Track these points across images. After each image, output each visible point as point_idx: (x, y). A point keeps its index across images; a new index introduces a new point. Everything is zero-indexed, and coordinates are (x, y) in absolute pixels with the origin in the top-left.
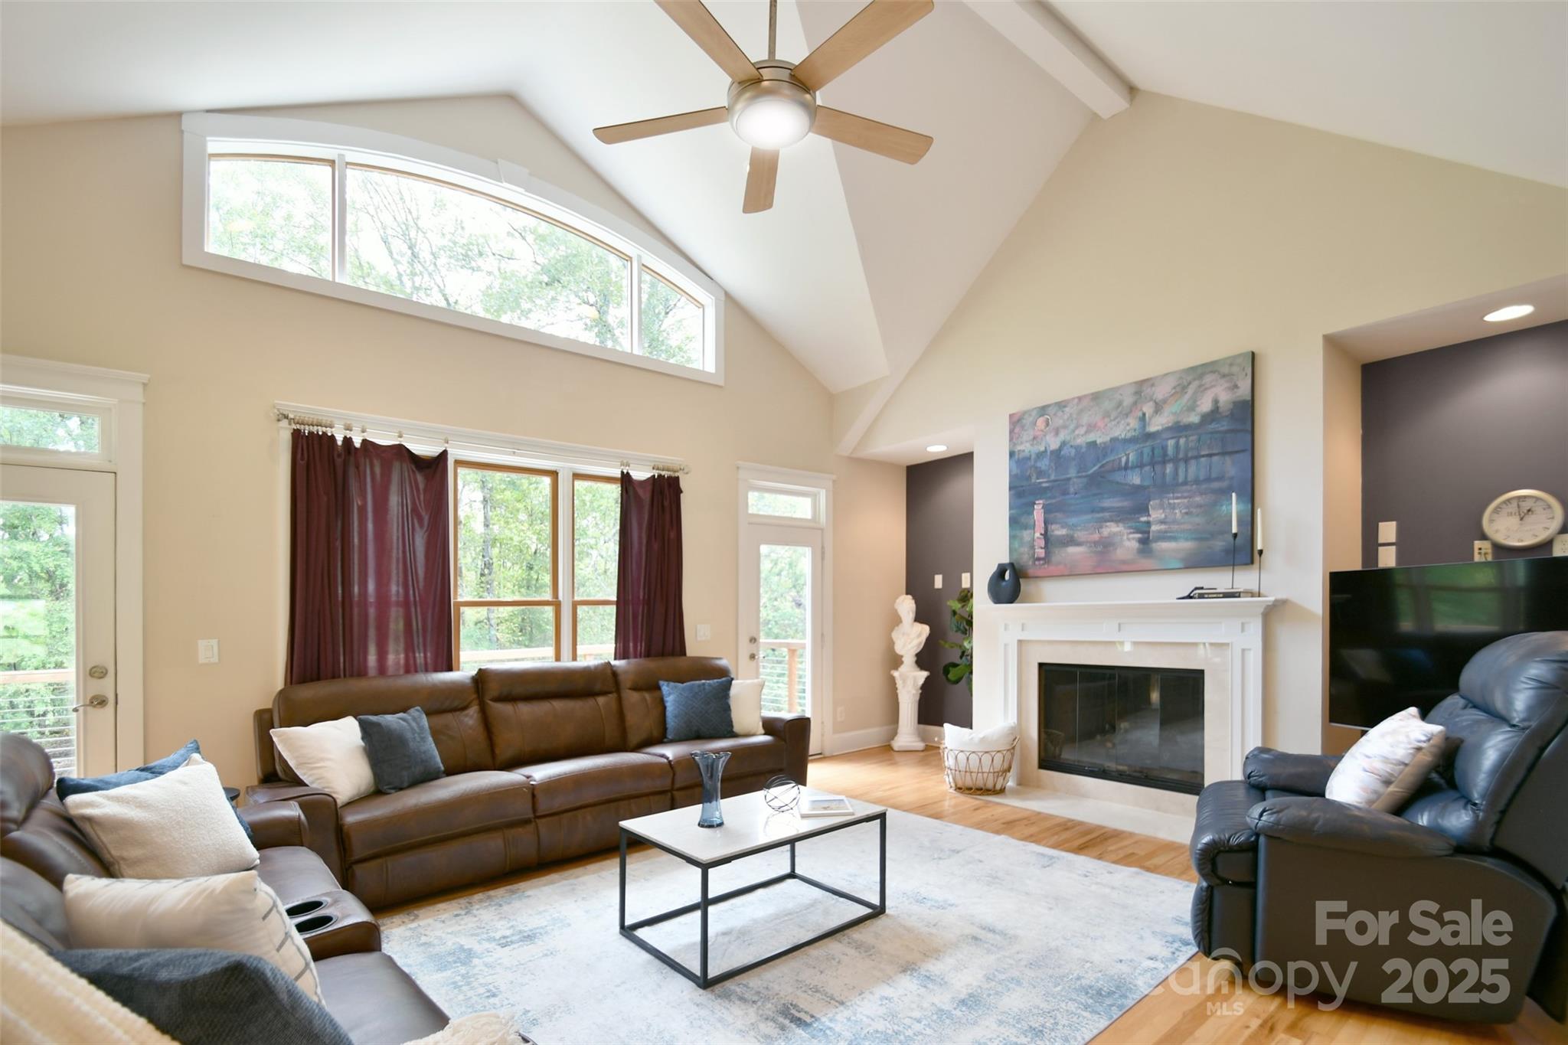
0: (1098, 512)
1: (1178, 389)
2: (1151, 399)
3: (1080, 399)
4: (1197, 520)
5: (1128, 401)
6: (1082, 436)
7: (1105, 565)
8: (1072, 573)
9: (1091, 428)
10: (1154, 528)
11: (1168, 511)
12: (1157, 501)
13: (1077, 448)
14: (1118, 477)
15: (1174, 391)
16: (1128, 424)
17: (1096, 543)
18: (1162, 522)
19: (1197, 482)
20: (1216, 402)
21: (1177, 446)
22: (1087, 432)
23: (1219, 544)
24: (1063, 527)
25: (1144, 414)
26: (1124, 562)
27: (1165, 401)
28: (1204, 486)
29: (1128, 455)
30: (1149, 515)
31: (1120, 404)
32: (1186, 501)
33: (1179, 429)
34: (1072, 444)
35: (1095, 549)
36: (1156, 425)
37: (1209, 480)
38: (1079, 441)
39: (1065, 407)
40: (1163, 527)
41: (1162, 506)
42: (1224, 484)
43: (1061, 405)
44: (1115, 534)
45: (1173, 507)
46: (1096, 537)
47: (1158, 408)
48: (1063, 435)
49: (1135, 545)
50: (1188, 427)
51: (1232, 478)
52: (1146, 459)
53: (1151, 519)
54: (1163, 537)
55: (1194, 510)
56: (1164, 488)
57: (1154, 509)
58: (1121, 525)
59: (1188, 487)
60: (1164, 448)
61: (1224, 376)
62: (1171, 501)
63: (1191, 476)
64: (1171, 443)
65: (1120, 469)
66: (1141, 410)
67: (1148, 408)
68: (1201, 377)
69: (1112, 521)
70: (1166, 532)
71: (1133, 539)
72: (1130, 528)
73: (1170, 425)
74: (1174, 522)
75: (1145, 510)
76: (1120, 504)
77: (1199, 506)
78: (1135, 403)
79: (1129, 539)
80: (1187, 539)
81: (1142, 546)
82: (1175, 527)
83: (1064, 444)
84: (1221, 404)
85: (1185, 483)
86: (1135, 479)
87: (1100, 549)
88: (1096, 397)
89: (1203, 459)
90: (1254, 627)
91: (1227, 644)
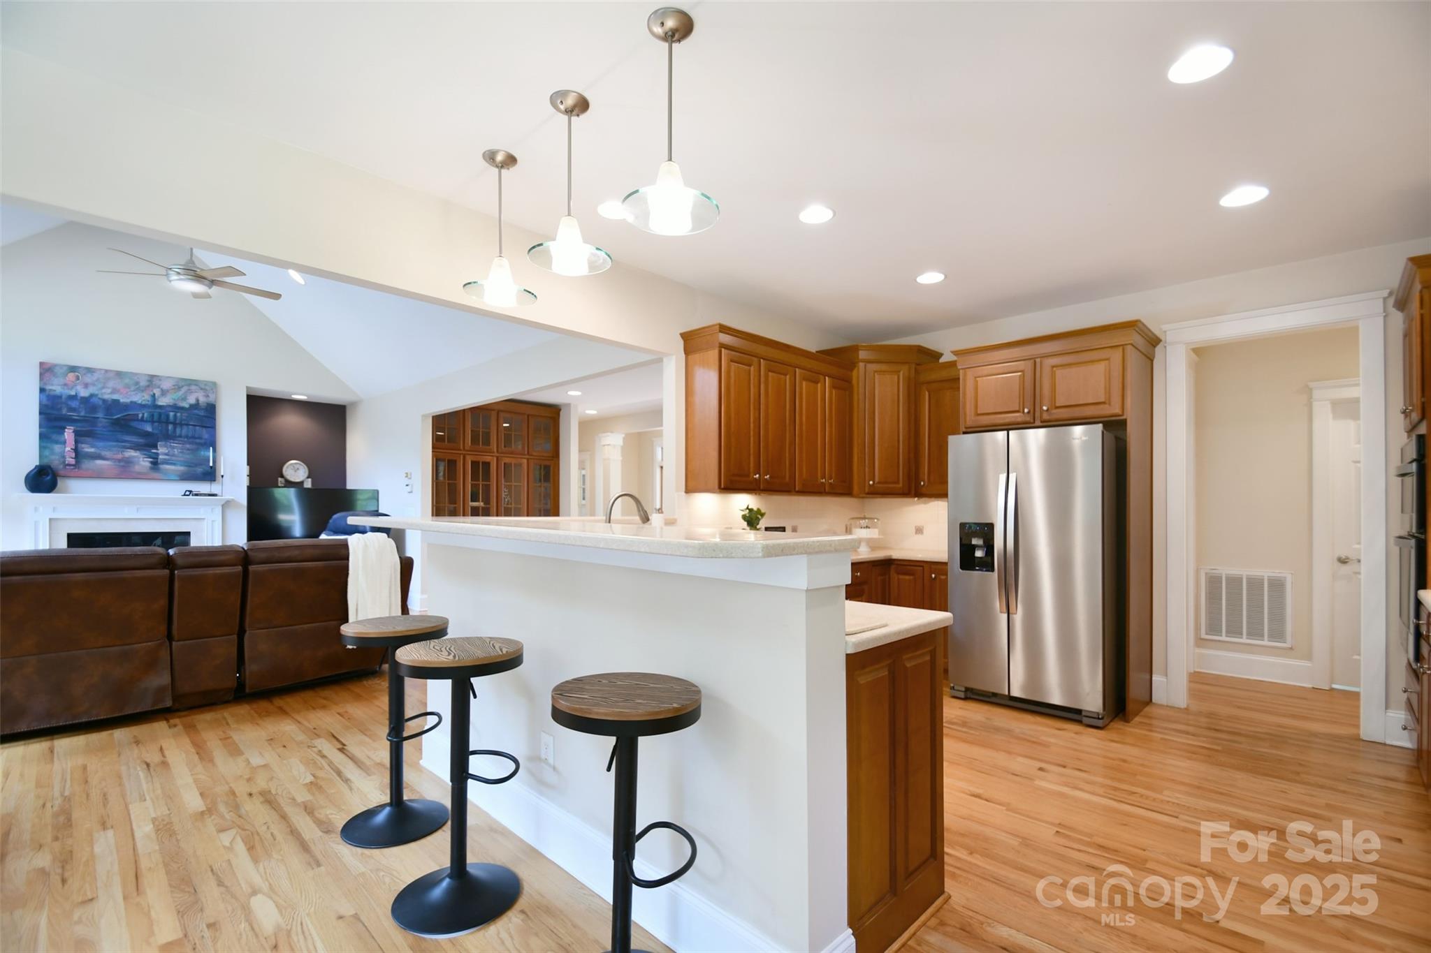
0: (122, 442)
1: (176, 387)
2: (159, 387)
3: (107, 371)
4: (188, 456)
5: (143, 383)
6: (108, 394)
7: (125, 472)
8: (99, 475)
9: (114, 391)
10: (160, 457)
11: (169, 449)
12: (163, 443)
13: (104, 401)
14: (134, 424)
15: (173, 387)
16: (144, 396)
17: (120, 461)
18: (166, 454)
19: (187, 437)
20: (198, 400)
21: (175, 416)
22: (112, 393)
23: (199, 470)
24: (92, 447)
25: (154, 394)
26: (139, 473)
27: (168, 391)
28: (190, 440)
29: (143, 414)
30: (157, 450)
31: (137, 383)
32: (180, 446)
33: (176, 408)
34: (100, 396)
35: (118, 464)
36: (162, 401)
37: (193, 437)
38: (106, 397)
39: (94, 372)
40: (167, 457)
41: (166, 446)
42: (202, 441)
43: (90, 370)
44: (134, 457)
45: (174, 448)
46: (120, 456)
47: (164, 393)
48: (91, 390)
49: (148, 464)
50: (182, 408)
51: (206, 439)
52: (156, 418)
53: (159, 452)
54: (166, 462)
55: (185, 451)
56: (168, 437)
57: (161, 446)
58: (138, 452)
59: (182, 439)
60: (168, 416)
61: (202, 389)
62: (172, 444)
63: (183, 434)
64: (172, 414)
65: (138, 420)
66: (152, 391)
67: (157, 392)
68: (189, 385)
69: (132, 449)
70: (169, 460)
71: (148, 461)
72: (145, 454)
73: (171, 404)
74: (173, 455)
75: (155, 447)
76: (136, 440)
77: (188, 449)
78: (148, 386)
79: (143, 461)
80: (181, 465)
81: (152, 466)
82: (174, 458)
83: (92, 396)
84: (200, 402)
85: (180, 436)
86: (149, 428)
87: (122, 464)
88: (119, 374)
89: (191, 427)
90: (219, 510)
91: (204, 519)
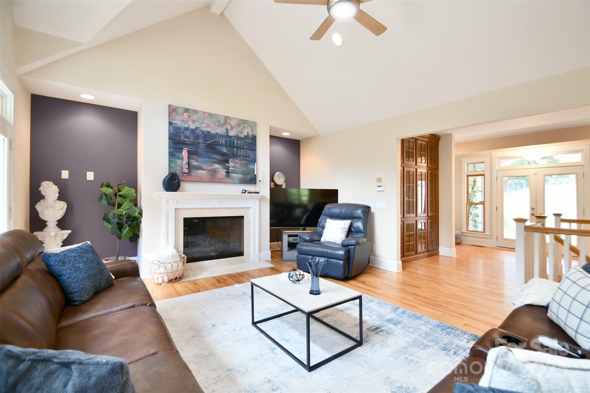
0: (212, 159)
1: (238, 125)
2: (230, 124)
3: (204, 113)
4: (243, 168)
5: (222, 121)
6: (205, 127)
7: (213, 178)
8: (200, 180)
9: (208, 126)
10: (231, 168)
11: (235, 164)
12: (232, 160)
13: (203, 132)
14: (218, 147)
15: (236, 124)
16: (222, 130)
17: (210, 171)
18: (233, 167)
19: (243, 156)
20: (248, 133)
21: (237, 142)
22: (206, 127)
23: (249, 177)
24: (197, 162)
25: (227, 129)
26: (221, 179)
27: (234, 127)
28: (245, 158)
29: (222, 141)
30: (229, 164)
31: (219, 121)
32: (240, 161)
33: (238, 138)
34: (200, 129)
35: (210, 173)
36: (232, 133)
37: (246, 156)
38: (204, 129)
39: (197, 113)
40: (233, 169)
41: (233, 162)
42: (250, 159)
43: (195, 112)
44: (217, 168)
45: (237, 163)
46: (210, 168)
47: (232, 128)
48: (197, 125)
49: (224, 173)
50: (241, 138)
51: (252, 158)
52: (228, 143)
53: (229, 165)
54: (233, 172)
55: (242, 165)
56: (234, 156)
57: (230, 162)
58: (220, 165)
59: (241, 157)
60: (234, 143)
61: (250, 126)
62: (236, 161)
63: (241, 154)
64: (236, 141)
65: (219, 145)
66: (226, 127)
67: (229, 127)
68: (244, 123)
69: (216, 163)
70: (234, 171)
71: (224, 171)
72: (223, 167)
73: (235, 135)
74: (237, 168)
75: (228, 162)
76: (219, 158)
77: (243, 164)
78: (224, 123)
79: (222, 171)
80: (240, 174)
81: (227, 174)
82: (237, 169)
83: (197, 128)
84: (249, 134)
85: (240, 156)
86: (225, 150)
87: (212, 173)
88: (210, 115)
89: (245, 150)
90: (257, 202)
91: (251, 208)
